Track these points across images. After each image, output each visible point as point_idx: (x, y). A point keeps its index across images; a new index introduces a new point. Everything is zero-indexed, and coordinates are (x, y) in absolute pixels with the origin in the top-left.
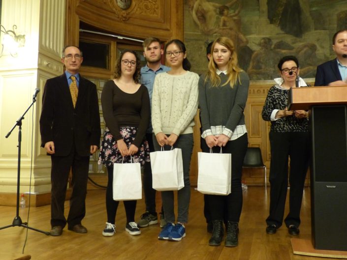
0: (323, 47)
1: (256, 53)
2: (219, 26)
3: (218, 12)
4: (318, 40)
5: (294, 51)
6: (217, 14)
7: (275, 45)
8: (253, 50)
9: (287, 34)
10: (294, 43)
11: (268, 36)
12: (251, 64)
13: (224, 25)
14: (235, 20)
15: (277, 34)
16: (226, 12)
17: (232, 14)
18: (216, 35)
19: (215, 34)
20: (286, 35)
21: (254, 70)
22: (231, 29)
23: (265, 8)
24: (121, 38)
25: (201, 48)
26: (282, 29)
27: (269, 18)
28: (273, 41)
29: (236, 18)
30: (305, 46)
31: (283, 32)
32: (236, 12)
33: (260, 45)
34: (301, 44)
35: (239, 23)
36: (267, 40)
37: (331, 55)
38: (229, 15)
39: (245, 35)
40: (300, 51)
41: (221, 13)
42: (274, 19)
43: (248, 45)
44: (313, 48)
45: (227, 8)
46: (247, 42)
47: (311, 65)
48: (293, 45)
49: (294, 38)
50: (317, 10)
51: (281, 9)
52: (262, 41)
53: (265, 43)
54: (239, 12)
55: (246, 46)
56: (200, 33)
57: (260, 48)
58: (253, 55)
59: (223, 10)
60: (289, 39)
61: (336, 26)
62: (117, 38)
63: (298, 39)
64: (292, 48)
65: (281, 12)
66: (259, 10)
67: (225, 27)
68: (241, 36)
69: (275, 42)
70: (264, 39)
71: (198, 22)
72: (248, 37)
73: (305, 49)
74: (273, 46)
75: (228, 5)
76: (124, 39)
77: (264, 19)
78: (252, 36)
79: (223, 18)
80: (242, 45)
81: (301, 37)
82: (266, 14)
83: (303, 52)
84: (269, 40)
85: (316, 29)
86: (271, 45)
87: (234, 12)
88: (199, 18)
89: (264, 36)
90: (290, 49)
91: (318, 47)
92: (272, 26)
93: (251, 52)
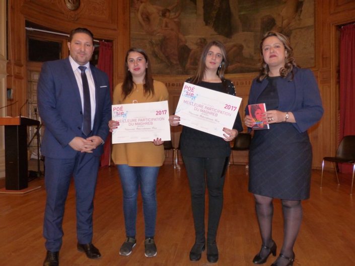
0: (249, 47)
1: (192, 51)
2: (161, 27)
3: (161, 14)
4: (245, 41)
6: (160, 16)
9: (219, 35)
10: (225, 43)
11: (203, 37)
12: (189, 61)
13: (166, 26)
14: (175, 22)
15: (211, 35)
16: (167, 14)
17: (173, 17)
19: (158, 34)
21: (192, 67)
22: (172, 30)
23: (201, 11)
26: (215, 30)
27: (204, 21)
28: (207, 41)
29: (176, 20)
30: (235, 46)
31: (216, 33)
32: (177, 15)
33: (197, 44)
34: (231, 44)
35: (179, 24)
36: (203, 40)
37: (255, 53)
38: (170, 17)
39: (184, 35)
40: (230, 50)
41: (164, 15)
42: (209, 21)
43: (187, 44)
44: (241, 47)
45: (169, 11)
46: (186, 41)
47: (239, 62)
50: (244, 15)
51: (214, 13)
52: (199, 41)
54: (180, 14)
55: (185, 45)
57: (197, 47)
58: (191, 53)
59: (165, 13)
60: (220, 39)
61: (260, 28)
62: (67, 36)
65: (215, 15)
66: (196, 13)
67: (167, 28)
68: (181, 36)
70: (200, 39)
71: (143, 23)
72: (186, 37)
73: (235, 48)
75: (169, 8)
77: (201, 21)
78: (190, 36)
79: (165, 20)
80: (181, 44)
81: (231, 38)
82: (202, 17)
83: (233, 50)
85: (243, 31)
86: (206, 44)
87: (175, 14)
88: (144, 20)
89: (200, 37)
92: (207, 27)
93: (189, 50)
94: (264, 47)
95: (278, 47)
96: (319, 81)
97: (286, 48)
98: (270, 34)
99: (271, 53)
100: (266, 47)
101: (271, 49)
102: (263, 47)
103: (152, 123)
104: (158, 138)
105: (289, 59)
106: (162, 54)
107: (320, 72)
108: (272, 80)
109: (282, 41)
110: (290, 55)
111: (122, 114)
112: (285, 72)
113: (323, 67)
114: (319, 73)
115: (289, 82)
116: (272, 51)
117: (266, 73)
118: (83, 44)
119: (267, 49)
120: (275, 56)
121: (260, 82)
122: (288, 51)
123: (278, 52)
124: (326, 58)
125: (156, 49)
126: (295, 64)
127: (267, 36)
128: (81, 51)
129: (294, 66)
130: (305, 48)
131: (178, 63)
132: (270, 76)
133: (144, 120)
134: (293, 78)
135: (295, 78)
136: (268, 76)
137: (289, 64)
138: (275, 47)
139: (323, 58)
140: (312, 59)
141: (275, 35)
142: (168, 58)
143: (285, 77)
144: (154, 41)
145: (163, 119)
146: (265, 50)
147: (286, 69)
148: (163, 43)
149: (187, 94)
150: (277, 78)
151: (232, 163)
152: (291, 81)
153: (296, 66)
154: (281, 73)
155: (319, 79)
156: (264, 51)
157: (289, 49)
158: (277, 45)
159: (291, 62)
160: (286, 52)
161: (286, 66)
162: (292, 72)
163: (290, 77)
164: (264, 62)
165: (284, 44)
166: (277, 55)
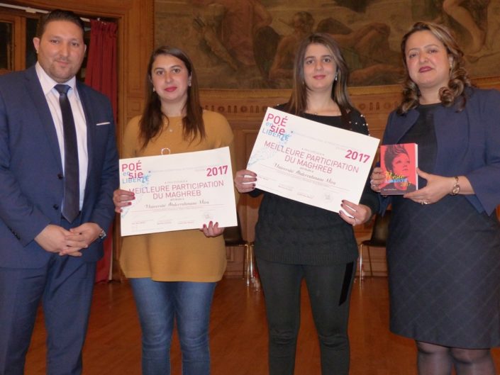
1: (284, 39)
4: (393, 17)
5: (352, 36)
7: (319, 26)
8: (280, 34)
9: (341, 6)
10: (350, 22)
11: (306, 9)
12: (277, 58)
15: (324, 6)
18: (215, 7)
19: (213, 5)
20: (337, 7)
21: (282, 71)
24: (33, 11)
25: (187, 30)
28: (314, 17)
30: (371, 28)
33: (292, 24)
34: (364, 24)
36: (305, 16)
39: (266, 7)
40: (361, 37)
43: (271, 25)
44: (384, 31)
46: (270, 19)
47: (380, 62)
48: (351, 27)
49: (352, 12)
52: (297, 18)
53: (302, 21)
55: (267, 27)
56: (184, 3)
57: (293, 30)
58: (281, 44)
60: (342, 14)
62: (24, 11)
63: (358, 15)
64: (348, 32)
68: (260, 8)
69: (319, 19)
70: (299, 13)
72: (271, 10)
73: (373, 33)
74: (315, 28)
76: (37, 13)
78: (280, 8)
80: (260, 25)
81: (365, 12)
84: (309, 15)
86: (312, 25)
89: (299, 9)
90: (344, 34)
91: (393, 30)
93: (276, 37)
94: (409, 52)
95: (434, 51)
97: (449, 52)
98: (419, 27)
99: (420, 63)
100: (412, 52)
101: (420, 55)
102: (406, 52)
103: (199, 193)
104: (211, 223)
105: (458, 72)
106: (220, 47)
108: (425, 111)
109: (441, 40)
110: (458, 64)
111: (140, 176)
112: (449, 94)
115: (457, 112)
116: (422, 60)
117: (415, 98)
118: (65, 43)
119: (414, 55)
120: (430, 69)
121: (404, 115)
122: (454, 58)
123: (434, 60)
125: (209, 36)
126: (468, 82)
127: (413, 31)
128: (61, 56)
129: (465, 85)
131: (254, 63)
132: (422, 102)
133: (183, 187)
134: (464, 105)
135: (468, 105)
136: (417, 102)
137: (457, 81)
138: (428, 52)
141: (427, 28)
142: (233, 54)
143: (449, 105)
144: (203, 20)
145: (221, 183)
146: (410, 57)
147: (451, 90)
148: (223, 24)
149: (273, 130)
150: (434, 106)
151: (369, 274)
152: (461, 110)
153: (470, 85)
154: (442, 98)
156: (408, 59)
157: (455, 52)
158: (433, 47)
159: (461, 78)
160: (451, 59)
161: (452, 85)
162: (463, 94)
163: (459, 103)
164: (409, 79)
165: (445, 45)
166: (432, 66)
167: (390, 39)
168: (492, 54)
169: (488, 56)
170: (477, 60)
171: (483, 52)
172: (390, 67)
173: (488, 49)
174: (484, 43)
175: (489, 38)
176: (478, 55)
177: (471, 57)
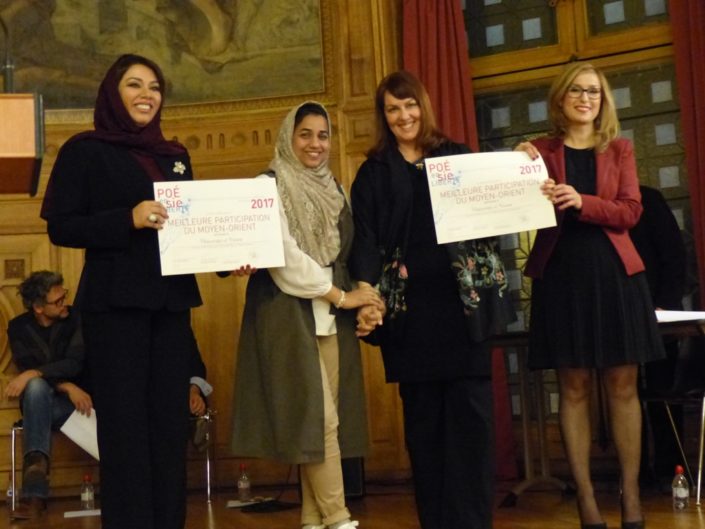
96: (342, 144)
107: (346, 112)
113: (353, 95)
114: (340, 115)
124: (361, 61)
130: (289, 22)
139: (350, 62)
140: (314, 62)
155: (340, 135)
167: (56, 20)
168: (246, 59)
169: (239, 61)
170: (221, 68)
171: (230, 55)
172: (56, 74)
173: (238, 49)
174: (230, 37)
175: (240, 29)
176: (221, 59)
177: (209, 62)
